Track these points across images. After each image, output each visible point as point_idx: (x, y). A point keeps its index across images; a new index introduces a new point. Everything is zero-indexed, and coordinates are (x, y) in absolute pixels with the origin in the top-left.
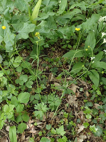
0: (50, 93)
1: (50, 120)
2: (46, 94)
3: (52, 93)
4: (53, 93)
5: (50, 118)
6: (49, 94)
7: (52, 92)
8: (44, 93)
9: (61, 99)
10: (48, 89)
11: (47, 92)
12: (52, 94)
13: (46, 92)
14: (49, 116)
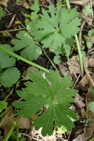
0: (26, 15)
1: (80, 79)
2: (18, 28)
3: (32, 13)
4: (33, 11)
5: (78, 75)
6: (27, 21)
7: (30, 11)
8: (12, 28)
9: (69, 6)
10: (12, 9)
11: (15, 20)
12: (34, 16)
13: (13, 22)
14: (71, 72)
